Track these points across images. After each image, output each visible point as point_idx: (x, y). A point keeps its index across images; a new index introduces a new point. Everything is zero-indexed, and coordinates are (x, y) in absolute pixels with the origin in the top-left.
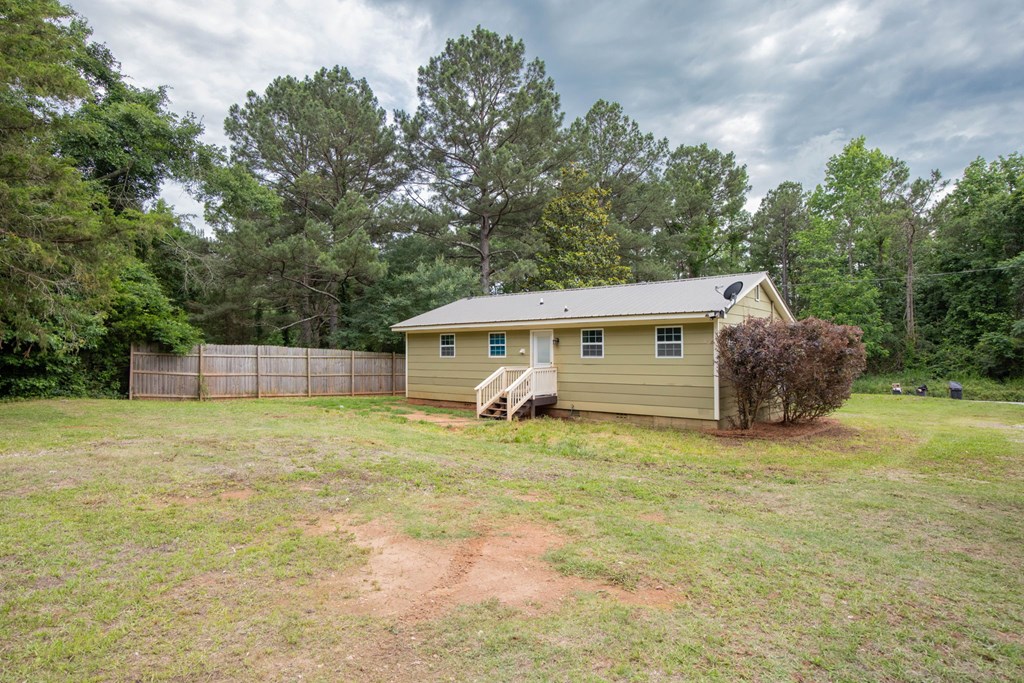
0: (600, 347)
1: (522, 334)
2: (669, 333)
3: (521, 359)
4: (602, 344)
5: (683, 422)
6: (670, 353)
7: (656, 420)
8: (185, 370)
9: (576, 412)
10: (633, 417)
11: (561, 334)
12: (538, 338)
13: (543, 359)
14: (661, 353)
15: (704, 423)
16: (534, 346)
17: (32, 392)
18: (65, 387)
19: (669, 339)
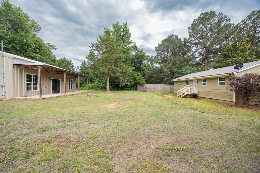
0: (206, 83)
1: (191, 81)
2: (222, 79)
3: (191, 86)
4: (206, 82)
5: (225, 102)
6: (222, 84)
7: (219, 100)
8: (144, 87)
9: (201, 97)
10: (213, 99)
11: (198, 81)
12: (195, 82)
13: (195, 86)
14: (220, 84)
15: (231, 102)
16: (194, 83)
17: (127, 90)
18: (131, 89)
19: (222, 81)
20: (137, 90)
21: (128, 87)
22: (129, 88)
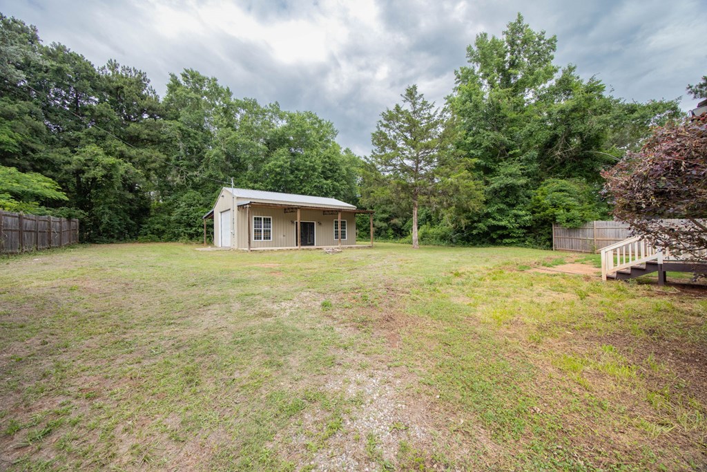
18: (521, 243)
20: (550, 247)
21: (508, 236)
22: (512, 237)
